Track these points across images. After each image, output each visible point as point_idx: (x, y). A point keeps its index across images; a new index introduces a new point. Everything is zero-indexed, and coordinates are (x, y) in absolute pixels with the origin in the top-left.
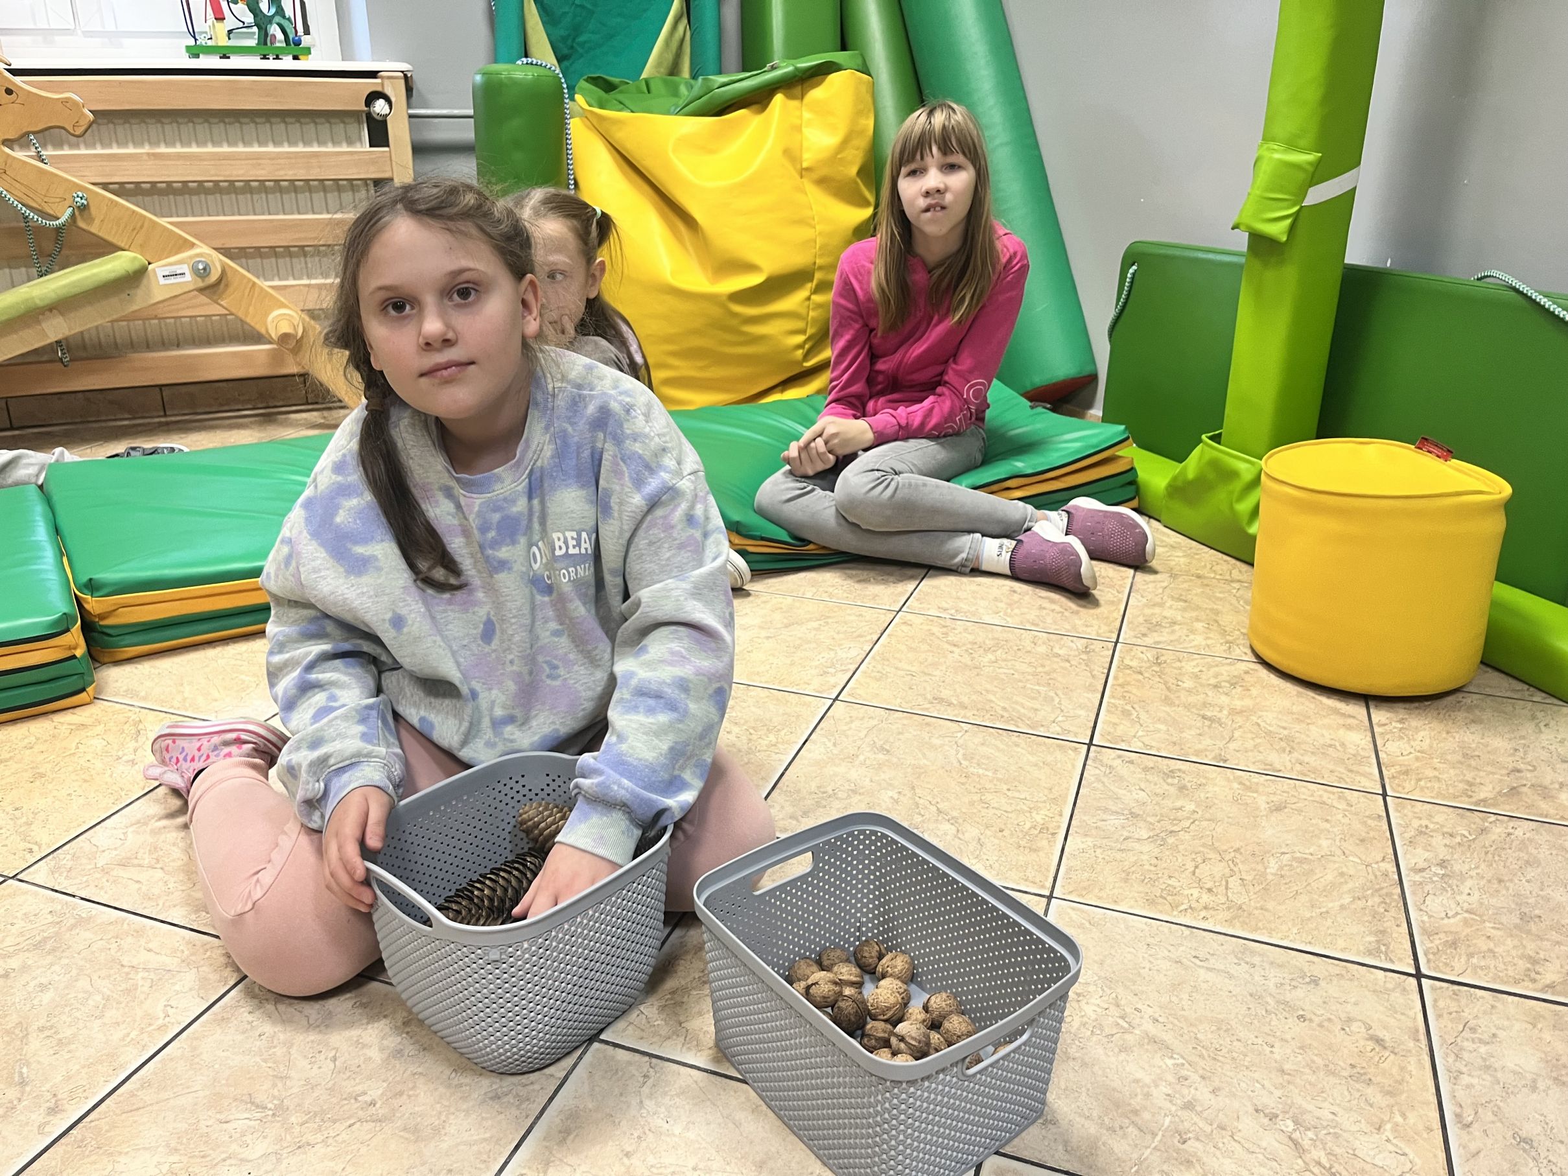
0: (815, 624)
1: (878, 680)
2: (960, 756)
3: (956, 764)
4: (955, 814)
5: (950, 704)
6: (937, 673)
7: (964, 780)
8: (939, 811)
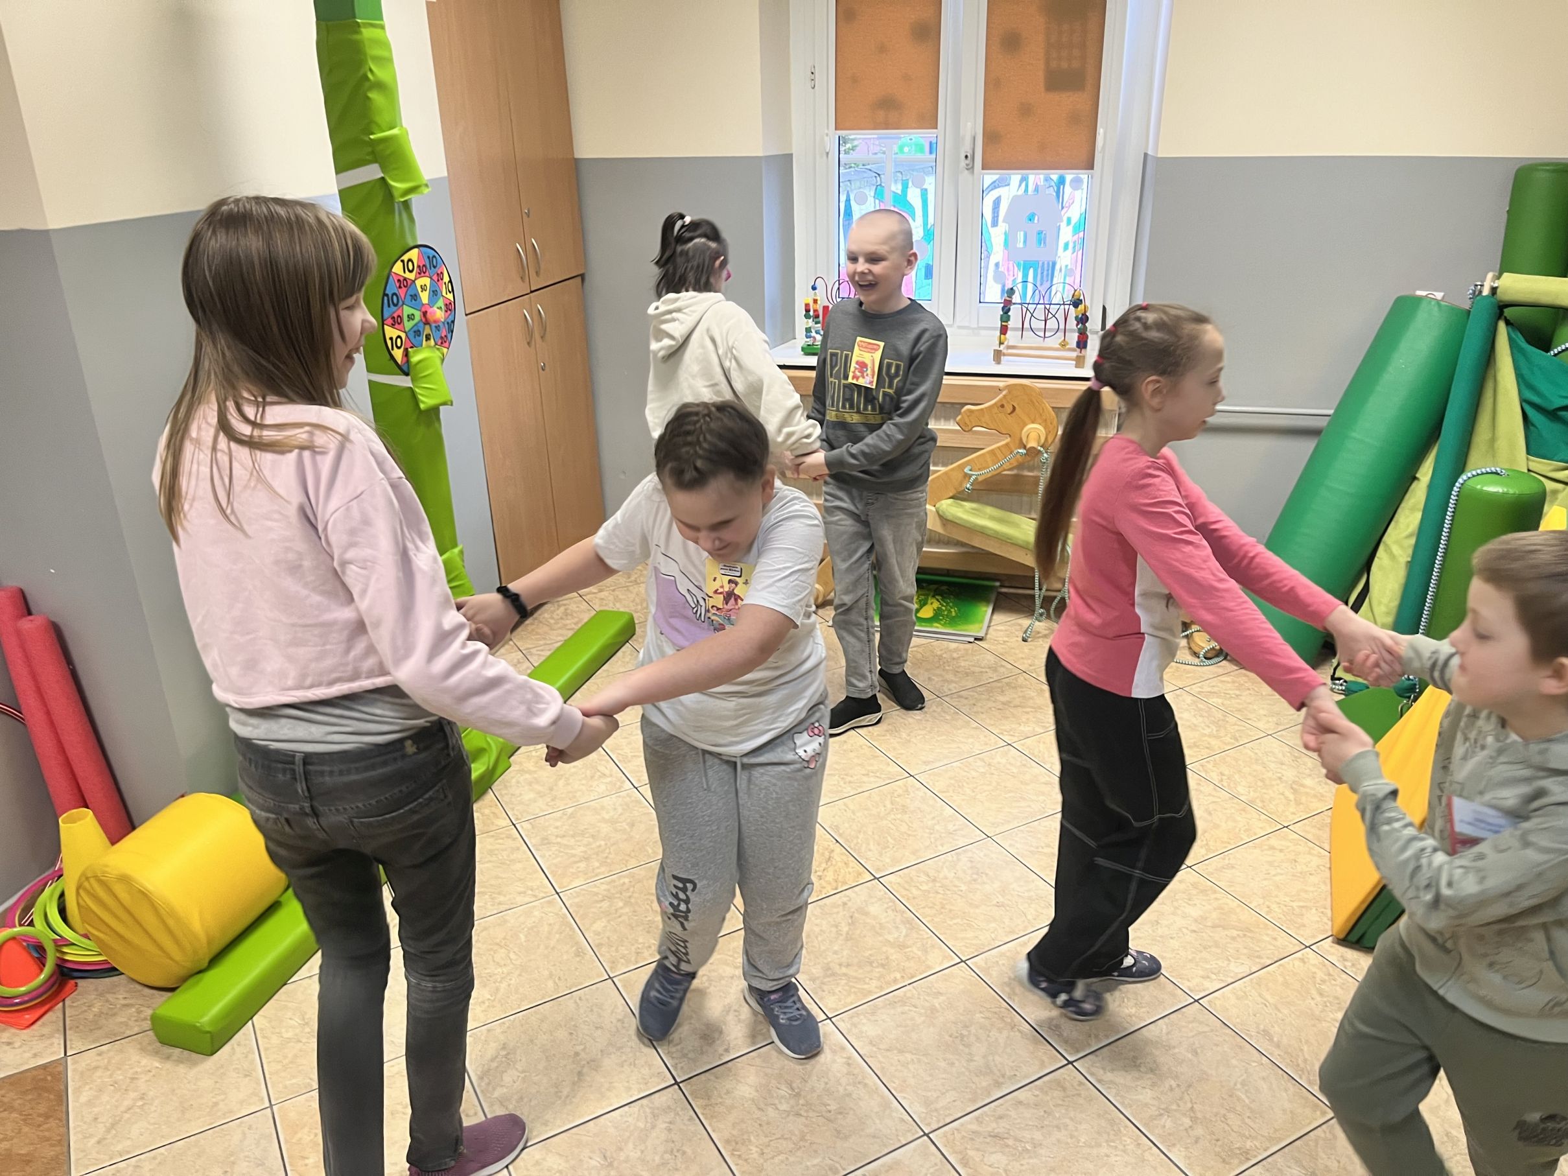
0: (1235, 933)
1: (1238, 998)
2: (1240, 1080)
3: (1232, 1084)
4: (1199, 1115)
5: (1271, 1040)
6: (1286, 1011)
7: (1225, 1097)
8: (1192, 1109)
